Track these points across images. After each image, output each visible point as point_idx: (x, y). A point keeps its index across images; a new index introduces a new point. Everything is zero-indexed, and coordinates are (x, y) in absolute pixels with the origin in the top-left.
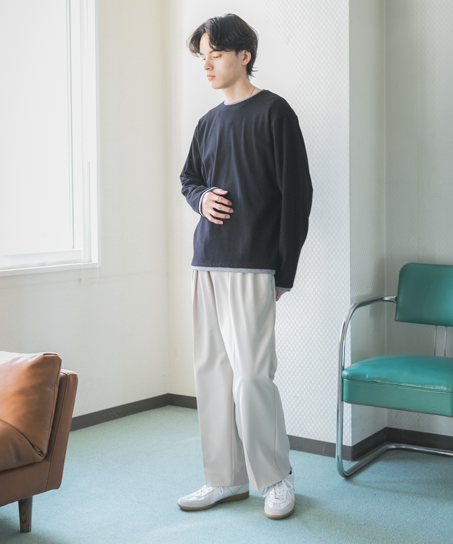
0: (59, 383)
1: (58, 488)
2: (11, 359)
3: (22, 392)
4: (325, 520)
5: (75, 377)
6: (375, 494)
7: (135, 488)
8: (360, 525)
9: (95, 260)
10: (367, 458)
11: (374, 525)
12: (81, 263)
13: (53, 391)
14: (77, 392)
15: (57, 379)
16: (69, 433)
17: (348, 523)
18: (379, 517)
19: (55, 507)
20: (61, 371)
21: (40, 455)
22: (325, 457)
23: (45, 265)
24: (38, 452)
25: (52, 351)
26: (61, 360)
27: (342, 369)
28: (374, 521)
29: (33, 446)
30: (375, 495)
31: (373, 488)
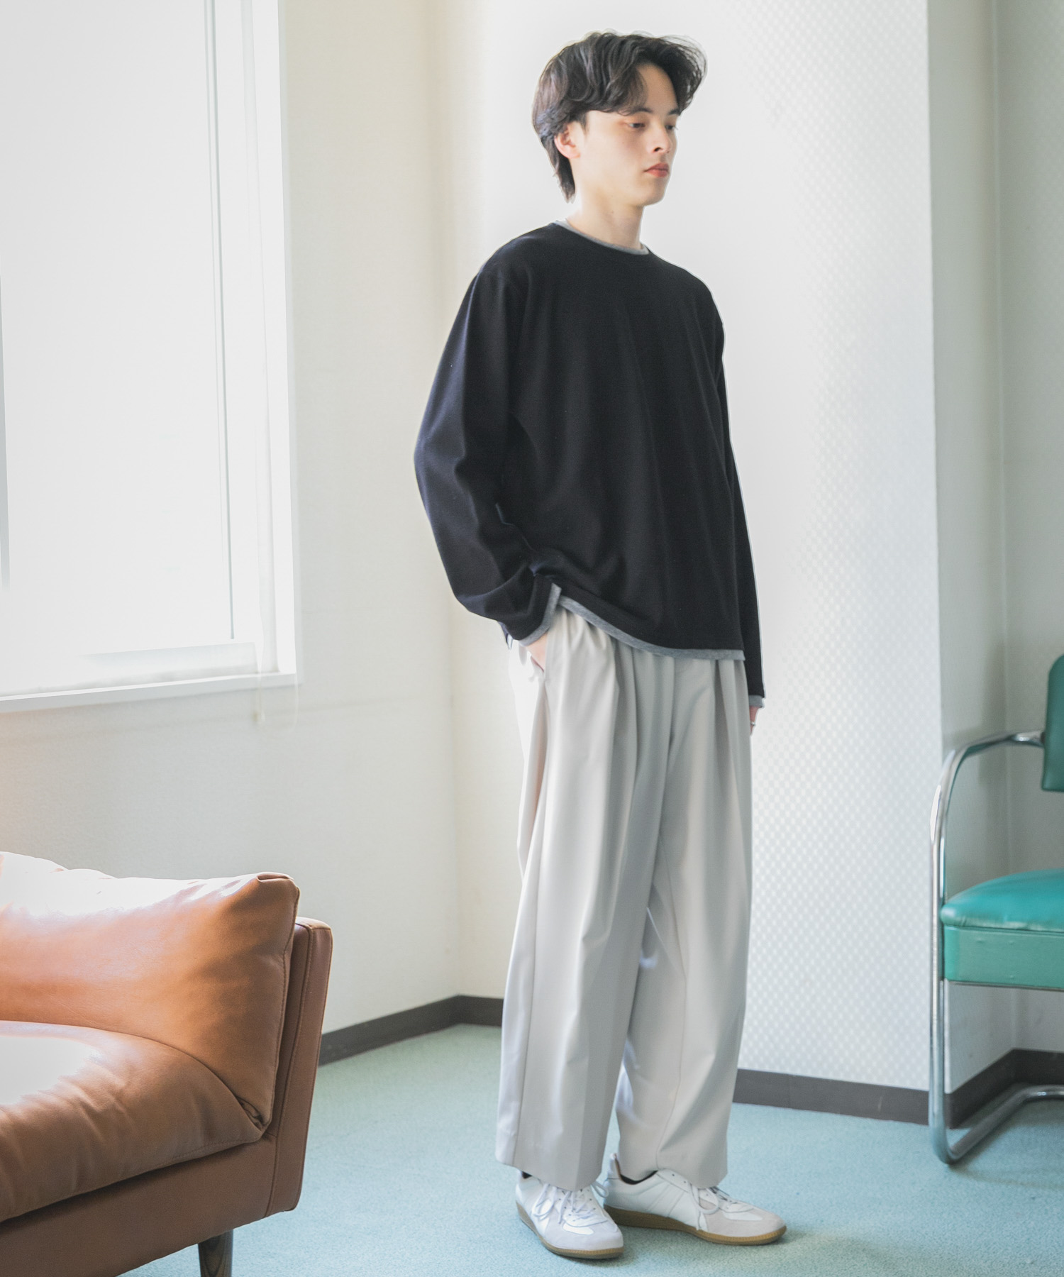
0: (291, 950)
1: (292, 1209)
2: (175, 891)
3: (212, 971)
4: (936, 1258)
5: (325, 932)
6: (1033, 1196)
7: (451, 1211)
8: (1022, 1265)
9: (288, 666)
10: (988, 1120)
11: (1055, 1264)
12: (257, 673)
13: (279, 966)
14: (331, 972)
15: (288, 942)
16: (315, 1071)
17: (992, 1263)
18: (1060, 1246)
19: (270, 1260)
20: (297, 921)
21: (256, 1125)
22: (884, 1123)
23: (172, 680)
24: (253, 1118)
25: (276, 871)
26: (299, 892)
27: (941, 904)
28: (1051, 1254)
29: (242, 1101)
30: (1034, 1198)
31: (1022, 1184)
